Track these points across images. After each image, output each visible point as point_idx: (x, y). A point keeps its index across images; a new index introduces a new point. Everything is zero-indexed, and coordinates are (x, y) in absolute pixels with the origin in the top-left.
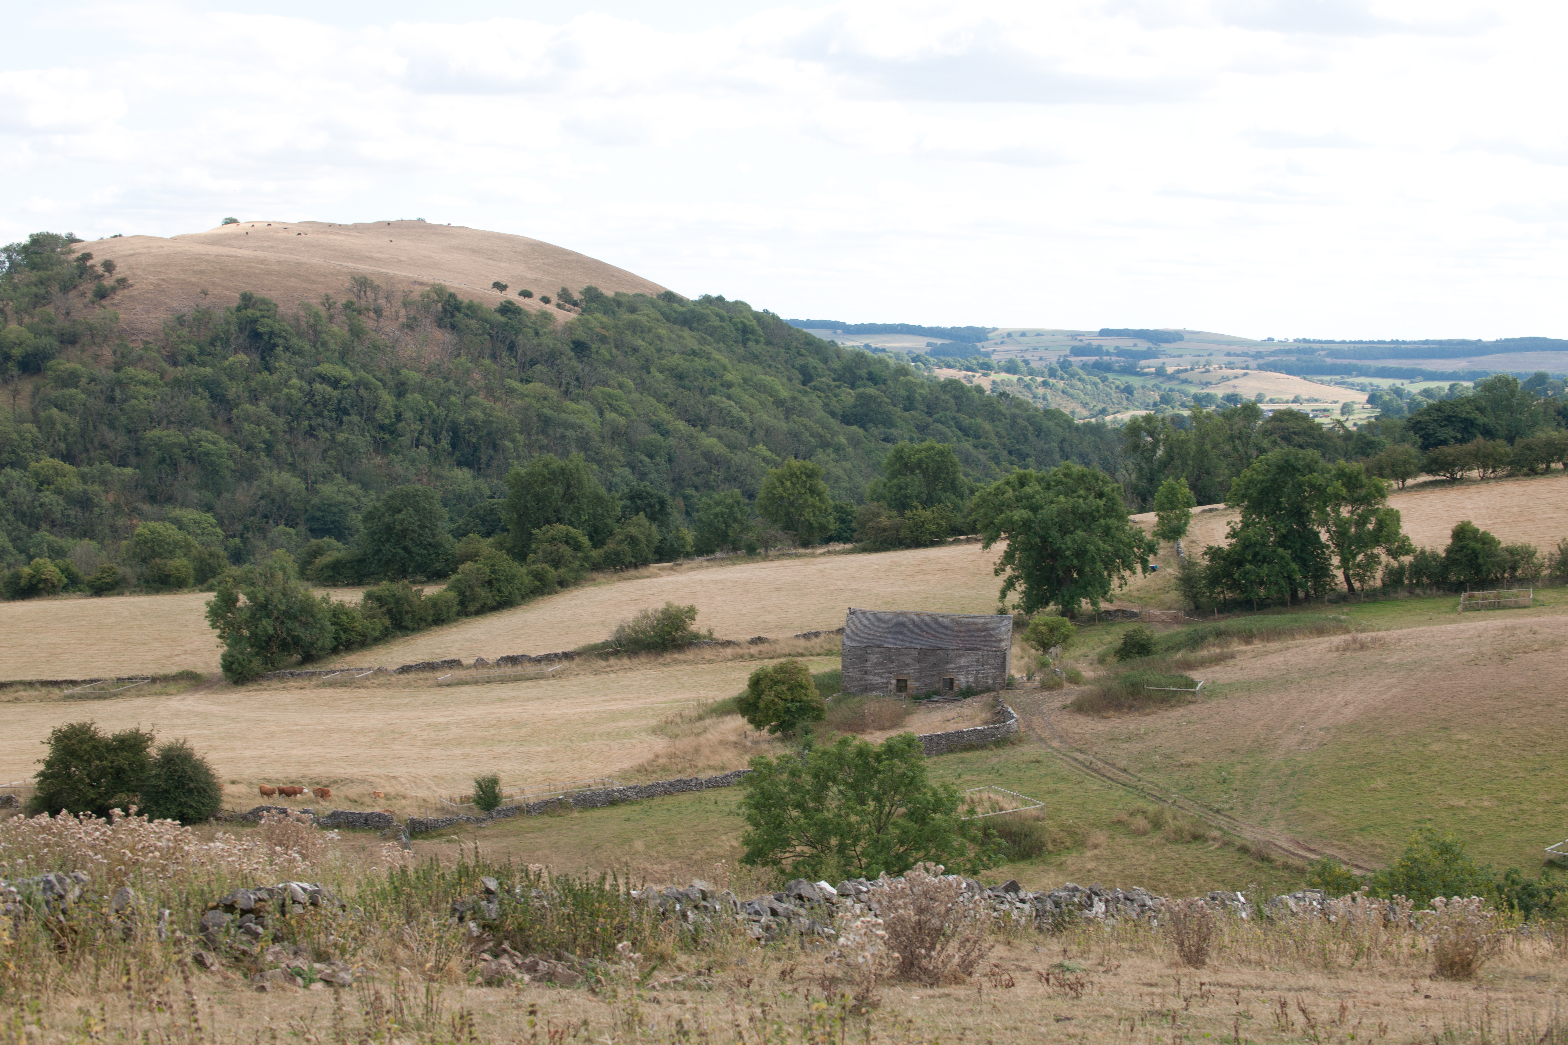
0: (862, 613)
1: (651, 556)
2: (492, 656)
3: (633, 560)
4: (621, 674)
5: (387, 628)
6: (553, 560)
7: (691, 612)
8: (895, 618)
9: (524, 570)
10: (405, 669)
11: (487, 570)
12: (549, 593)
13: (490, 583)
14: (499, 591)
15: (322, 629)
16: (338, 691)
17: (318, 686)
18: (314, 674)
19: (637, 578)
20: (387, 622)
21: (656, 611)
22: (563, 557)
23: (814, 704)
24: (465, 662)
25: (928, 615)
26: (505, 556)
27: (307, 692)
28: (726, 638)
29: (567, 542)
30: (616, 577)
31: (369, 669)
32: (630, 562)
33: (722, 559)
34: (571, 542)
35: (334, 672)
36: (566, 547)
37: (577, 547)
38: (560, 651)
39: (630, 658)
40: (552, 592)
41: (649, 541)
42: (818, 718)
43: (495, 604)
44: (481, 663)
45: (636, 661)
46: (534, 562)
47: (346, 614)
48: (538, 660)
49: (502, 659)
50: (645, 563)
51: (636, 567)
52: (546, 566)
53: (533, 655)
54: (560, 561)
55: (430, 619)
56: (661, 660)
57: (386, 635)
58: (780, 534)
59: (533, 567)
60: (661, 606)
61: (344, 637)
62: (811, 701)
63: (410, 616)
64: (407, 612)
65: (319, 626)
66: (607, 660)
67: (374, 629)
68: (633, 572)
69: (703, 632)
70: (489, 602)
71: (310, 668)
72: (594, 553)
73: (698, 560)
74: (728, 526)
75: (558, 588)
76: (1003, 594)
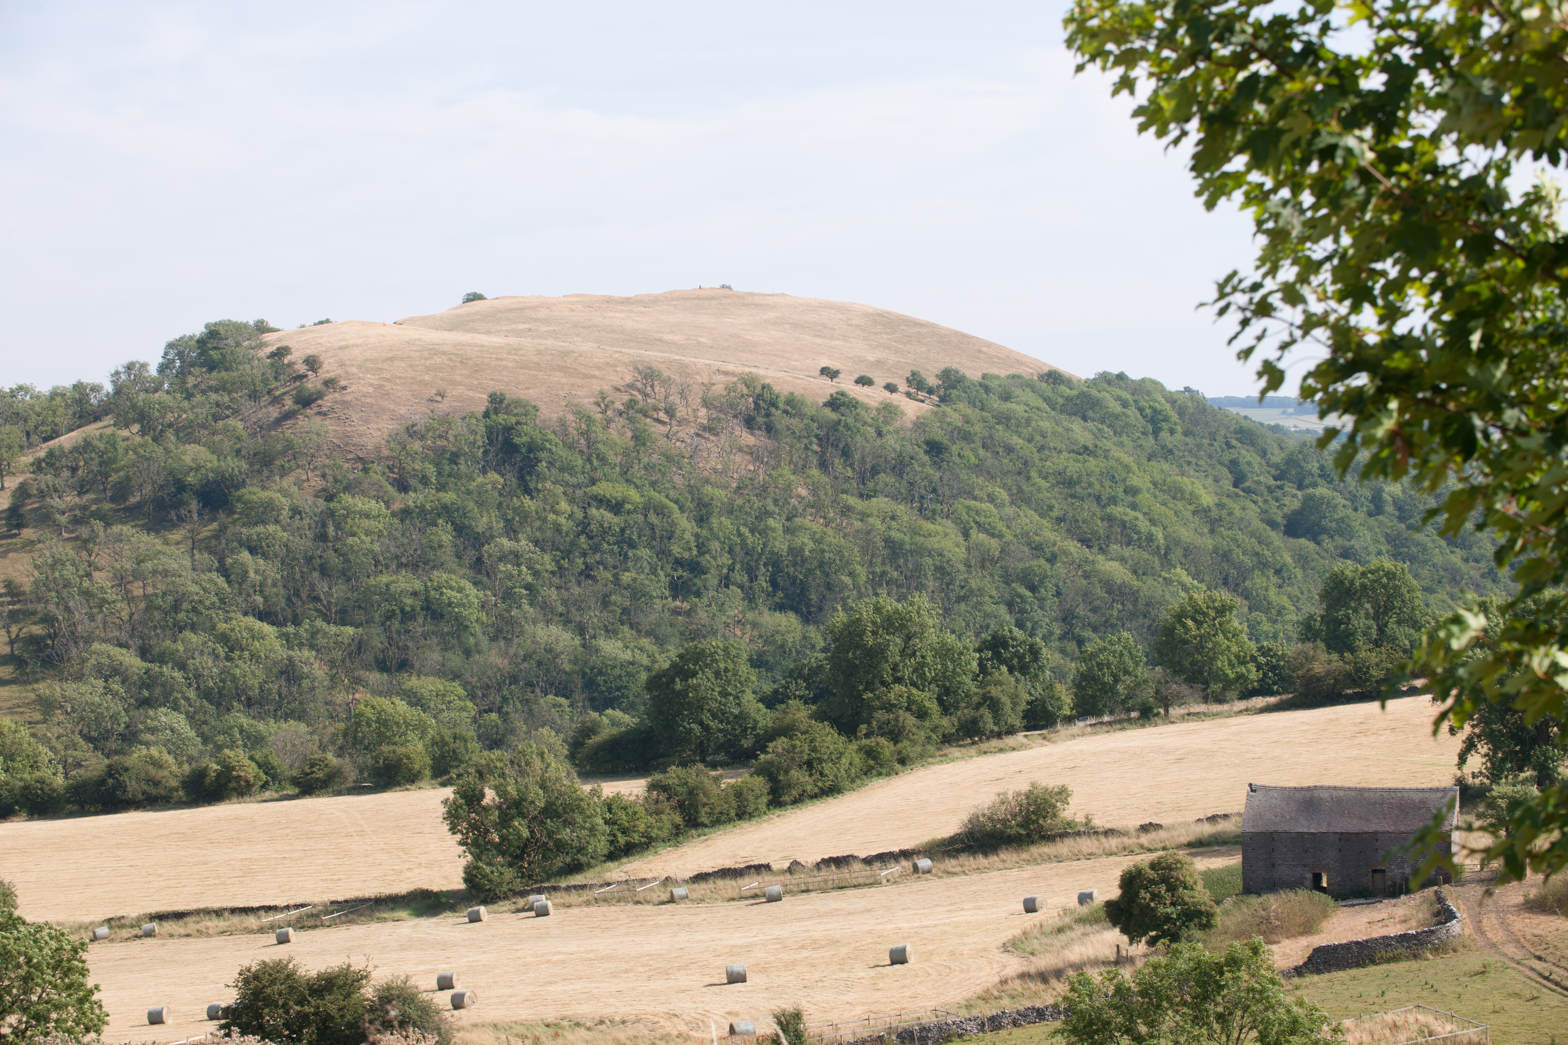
0: (1266, 789)
1: (1018, 723)
2: (810, 858)
3: (996, 729)
4: (975, 877)
5: (677, 827)
6: (891, 732)
7: (1063, 793)
8: (1308, 795)
9: (853, 746)
10: (700, 878)
11: (806, 748)
12: (888, 774)
13: (809, 764)
14: (821, 774)
15: (592, 830)
16: (613, 908)
17: (588, 903)
18: (583, 887)
19: (1001, 750)
20: (678, 819)
21: (1019, 794)
22: (903, 727)
23: (1203, 908)
24: (775, 866)
25: (1349, 789)
26: (828, 729)
27: (575, 911)
28: (1108, 826)
29: (908, 709)
30: (973, 750)
31: (655, 879)
32: (992, 731)
33: (1110, 723)
34: (914, 707)
35: (609, 884)
36: (908, 715)
37: (922, 714)
38: (896, 849)
39: (986, 855)
40: (891, 773)
41: (1015, 704)
42: (1206, 926)
43: (816, 790)
44: (794, 867)
45: (993, 859)
46: (867, 736)
47: (625, 808)
48: (868, 861)
49: (824, 861)
50: (1011, 731)
51: (999, 735)
52: (882, 741)
53: (863, 855)
54: (900, 733)
55: (733, 813)
56: (1025, 856)
57: (677, 835)
58: (1184, 689)
59: (865, 742)
60: (1025, 787)
61: (622, 840)
62: (1198, 903)
63: (707, 809)
64: (704, 805)
65: (588, 825)
66: (955, 857)
67: (660, 829)
68: (995, 743)
69: (1080, 818)
70: (809, 788)
71: (577, 879)
72: (945, 722)
73: (1081, 724)
74: (1117, 680)
75: (898, 767)
76: (1462, 759)
